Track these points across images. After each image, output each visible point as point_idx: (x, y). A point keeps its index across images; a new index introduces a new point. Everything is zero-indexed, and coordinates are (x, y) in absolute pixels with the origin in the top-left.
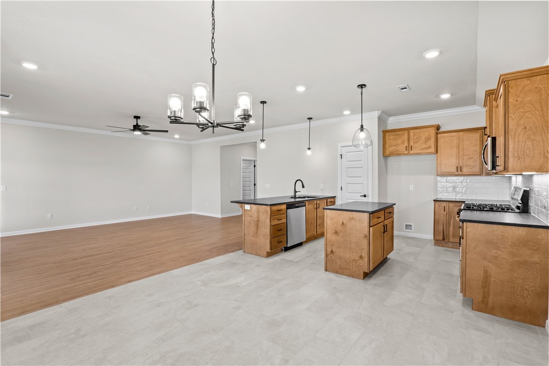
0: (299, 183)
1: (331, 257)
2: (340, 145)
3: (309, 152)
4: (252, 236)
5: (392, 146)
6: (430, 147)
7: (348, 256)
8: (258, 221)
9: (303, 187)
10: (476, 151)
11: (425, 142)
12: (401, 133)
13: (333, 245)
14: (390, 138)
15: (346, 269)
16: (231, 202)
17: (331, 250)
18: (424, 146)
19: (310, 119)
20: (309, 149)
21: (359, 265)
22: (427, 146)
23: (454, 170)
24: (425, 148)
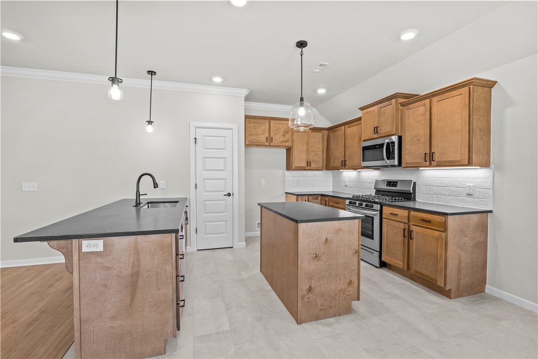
0: (146, 180)
1: (308, 298)
2: (193, 124)
3: (150, 129)
4: (113, 318)
5: (252, 135)
6: (287, 141)
7: (333, 288)
8: (136, 275)
9: (156, 185)
10: (320, 148)
11: (284, 135)
12: (261, 121)
13: (311, 278)
14: (250, 125)
15: (331, 307)
16: (16, 240)
17: (308, 287)
18: (282, 139)
19: (151, 73)
20: (150, 122)
21: (348, 295)
22: (286, 139)
23: (304, 165)
24: (284, 142)
